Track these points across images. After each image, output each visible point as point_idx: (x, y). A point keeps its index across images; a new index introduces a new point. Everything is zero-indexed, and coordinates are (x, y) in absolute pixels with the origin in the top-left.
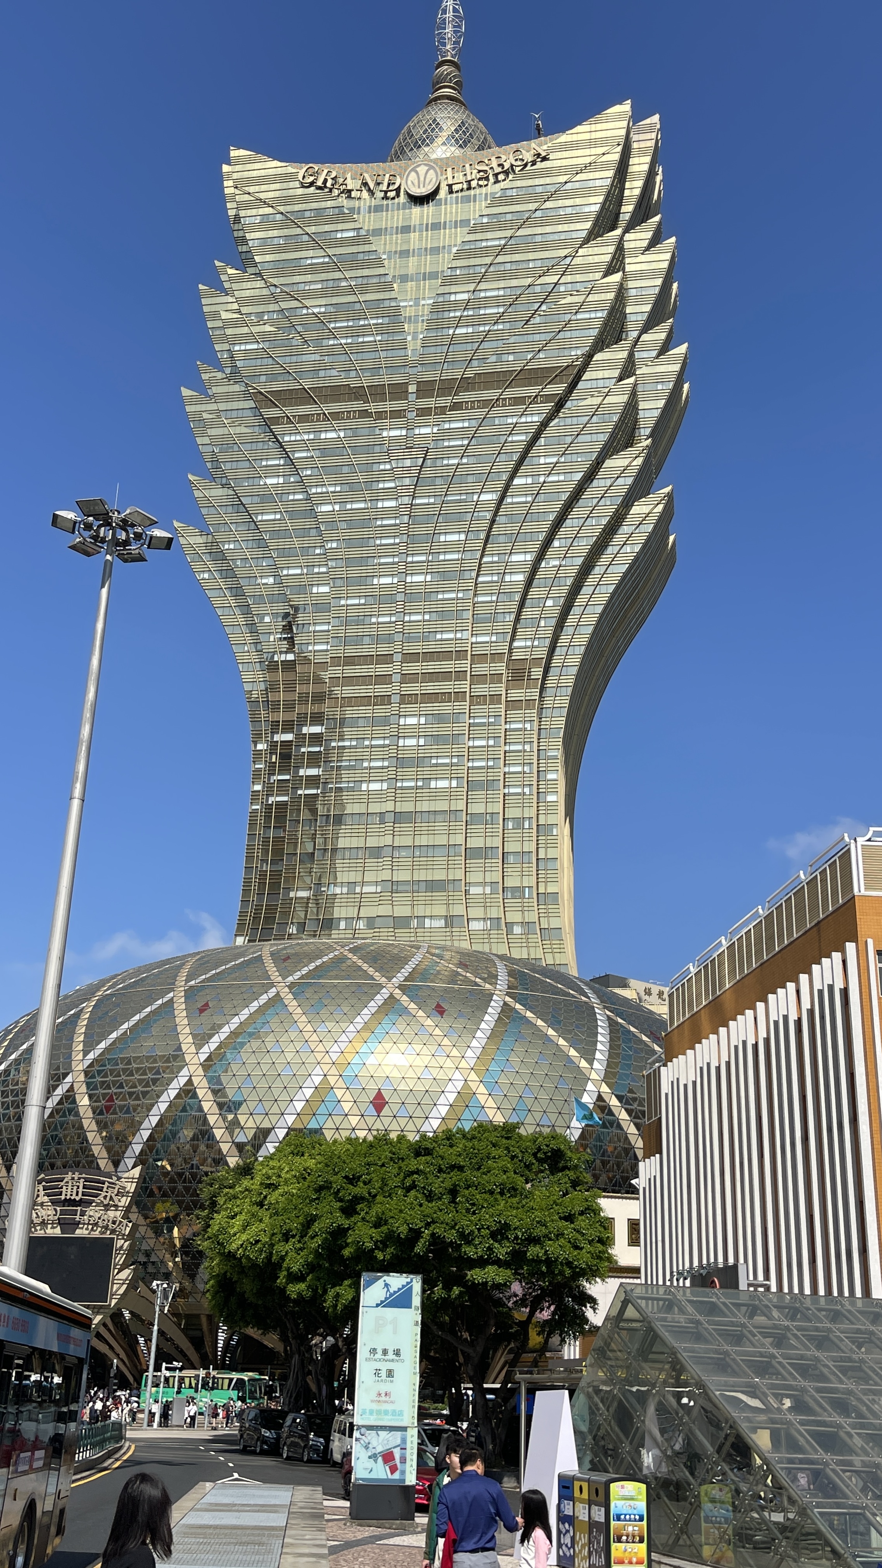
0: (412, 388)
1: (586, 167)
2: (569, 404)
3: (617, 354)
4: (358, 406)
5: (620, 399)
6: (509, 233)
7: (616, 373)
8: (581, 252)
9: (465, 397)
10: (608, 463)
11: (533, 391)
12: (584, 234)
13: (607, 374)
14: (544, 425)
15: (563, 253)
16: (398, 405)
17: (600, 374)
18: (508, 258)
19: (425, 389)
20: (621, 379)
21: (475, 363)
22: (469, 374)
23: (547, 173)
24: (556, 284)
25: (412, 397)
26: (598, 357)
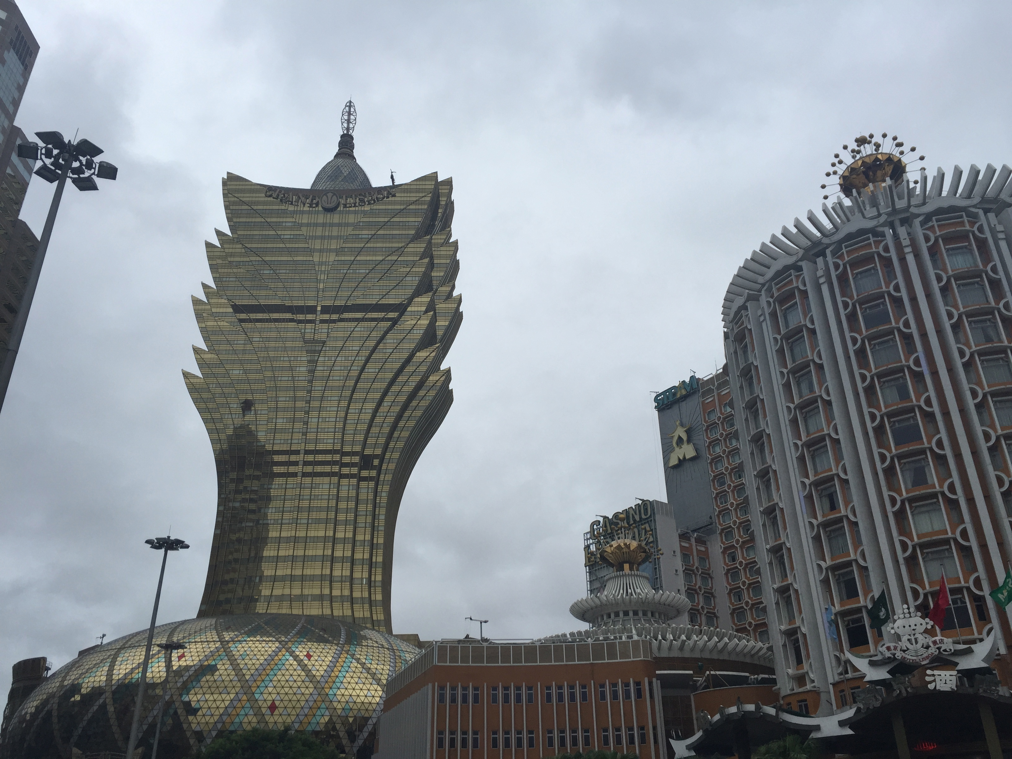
0: (319, 308)
1: (414, 203)
2: (399, 323)
3: (425, 299)
4: (288, 316)
5: (425, 322)
6: (373, 232)
7: (424, 309)
8: (410, 245)
9: (346, 315)
10: (418, 354)
11: (381, 315)
12: (411, 236)
13: (419, 309)
14: (386, 333)
15: (400, 245)
16: (310, 317)
17: (416, 309)
18: (372, 245)
19: (326, 310)
20: (426, 312)
21: (352, 298)
22: (349, 303)
23: (395, 203)
24: (396, 261)
25: (318, 313)
26: (416, 299)
